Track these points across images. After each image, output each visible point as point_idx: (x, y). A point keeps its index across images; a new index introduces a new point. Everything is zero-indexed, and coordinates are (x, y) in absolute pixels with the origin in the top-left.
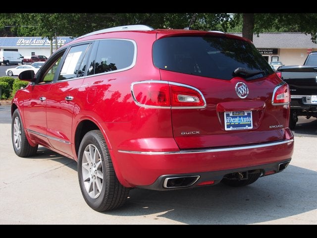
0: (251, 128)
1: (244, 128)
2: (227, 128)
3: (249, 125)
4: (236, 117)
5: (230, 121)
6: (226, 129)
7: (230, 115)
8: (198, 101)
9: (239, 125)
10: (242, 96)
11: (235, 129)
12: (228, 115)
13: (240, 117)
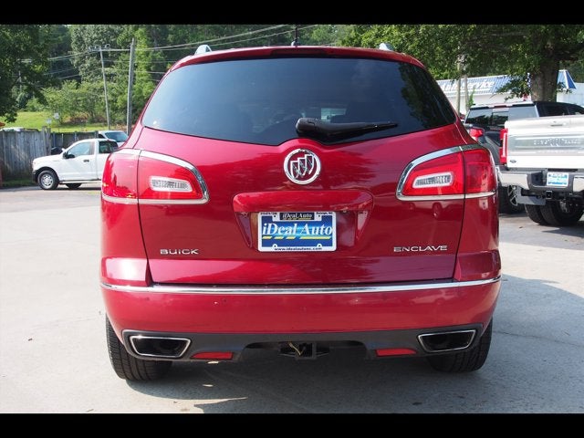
0: (333, 248)
1: (312, 249)
2: (263, 245)
3: (328, 243)
4: (291, 224)
5: (272, 231)
6: (261, 248)
7: (274, 219)
8: (189, 189)
9: (297, 242)
10: (300, 178)
11: (286, 249)
12: (267, 220)
13: (302, 224)
